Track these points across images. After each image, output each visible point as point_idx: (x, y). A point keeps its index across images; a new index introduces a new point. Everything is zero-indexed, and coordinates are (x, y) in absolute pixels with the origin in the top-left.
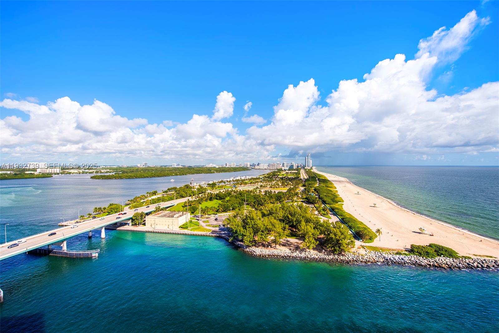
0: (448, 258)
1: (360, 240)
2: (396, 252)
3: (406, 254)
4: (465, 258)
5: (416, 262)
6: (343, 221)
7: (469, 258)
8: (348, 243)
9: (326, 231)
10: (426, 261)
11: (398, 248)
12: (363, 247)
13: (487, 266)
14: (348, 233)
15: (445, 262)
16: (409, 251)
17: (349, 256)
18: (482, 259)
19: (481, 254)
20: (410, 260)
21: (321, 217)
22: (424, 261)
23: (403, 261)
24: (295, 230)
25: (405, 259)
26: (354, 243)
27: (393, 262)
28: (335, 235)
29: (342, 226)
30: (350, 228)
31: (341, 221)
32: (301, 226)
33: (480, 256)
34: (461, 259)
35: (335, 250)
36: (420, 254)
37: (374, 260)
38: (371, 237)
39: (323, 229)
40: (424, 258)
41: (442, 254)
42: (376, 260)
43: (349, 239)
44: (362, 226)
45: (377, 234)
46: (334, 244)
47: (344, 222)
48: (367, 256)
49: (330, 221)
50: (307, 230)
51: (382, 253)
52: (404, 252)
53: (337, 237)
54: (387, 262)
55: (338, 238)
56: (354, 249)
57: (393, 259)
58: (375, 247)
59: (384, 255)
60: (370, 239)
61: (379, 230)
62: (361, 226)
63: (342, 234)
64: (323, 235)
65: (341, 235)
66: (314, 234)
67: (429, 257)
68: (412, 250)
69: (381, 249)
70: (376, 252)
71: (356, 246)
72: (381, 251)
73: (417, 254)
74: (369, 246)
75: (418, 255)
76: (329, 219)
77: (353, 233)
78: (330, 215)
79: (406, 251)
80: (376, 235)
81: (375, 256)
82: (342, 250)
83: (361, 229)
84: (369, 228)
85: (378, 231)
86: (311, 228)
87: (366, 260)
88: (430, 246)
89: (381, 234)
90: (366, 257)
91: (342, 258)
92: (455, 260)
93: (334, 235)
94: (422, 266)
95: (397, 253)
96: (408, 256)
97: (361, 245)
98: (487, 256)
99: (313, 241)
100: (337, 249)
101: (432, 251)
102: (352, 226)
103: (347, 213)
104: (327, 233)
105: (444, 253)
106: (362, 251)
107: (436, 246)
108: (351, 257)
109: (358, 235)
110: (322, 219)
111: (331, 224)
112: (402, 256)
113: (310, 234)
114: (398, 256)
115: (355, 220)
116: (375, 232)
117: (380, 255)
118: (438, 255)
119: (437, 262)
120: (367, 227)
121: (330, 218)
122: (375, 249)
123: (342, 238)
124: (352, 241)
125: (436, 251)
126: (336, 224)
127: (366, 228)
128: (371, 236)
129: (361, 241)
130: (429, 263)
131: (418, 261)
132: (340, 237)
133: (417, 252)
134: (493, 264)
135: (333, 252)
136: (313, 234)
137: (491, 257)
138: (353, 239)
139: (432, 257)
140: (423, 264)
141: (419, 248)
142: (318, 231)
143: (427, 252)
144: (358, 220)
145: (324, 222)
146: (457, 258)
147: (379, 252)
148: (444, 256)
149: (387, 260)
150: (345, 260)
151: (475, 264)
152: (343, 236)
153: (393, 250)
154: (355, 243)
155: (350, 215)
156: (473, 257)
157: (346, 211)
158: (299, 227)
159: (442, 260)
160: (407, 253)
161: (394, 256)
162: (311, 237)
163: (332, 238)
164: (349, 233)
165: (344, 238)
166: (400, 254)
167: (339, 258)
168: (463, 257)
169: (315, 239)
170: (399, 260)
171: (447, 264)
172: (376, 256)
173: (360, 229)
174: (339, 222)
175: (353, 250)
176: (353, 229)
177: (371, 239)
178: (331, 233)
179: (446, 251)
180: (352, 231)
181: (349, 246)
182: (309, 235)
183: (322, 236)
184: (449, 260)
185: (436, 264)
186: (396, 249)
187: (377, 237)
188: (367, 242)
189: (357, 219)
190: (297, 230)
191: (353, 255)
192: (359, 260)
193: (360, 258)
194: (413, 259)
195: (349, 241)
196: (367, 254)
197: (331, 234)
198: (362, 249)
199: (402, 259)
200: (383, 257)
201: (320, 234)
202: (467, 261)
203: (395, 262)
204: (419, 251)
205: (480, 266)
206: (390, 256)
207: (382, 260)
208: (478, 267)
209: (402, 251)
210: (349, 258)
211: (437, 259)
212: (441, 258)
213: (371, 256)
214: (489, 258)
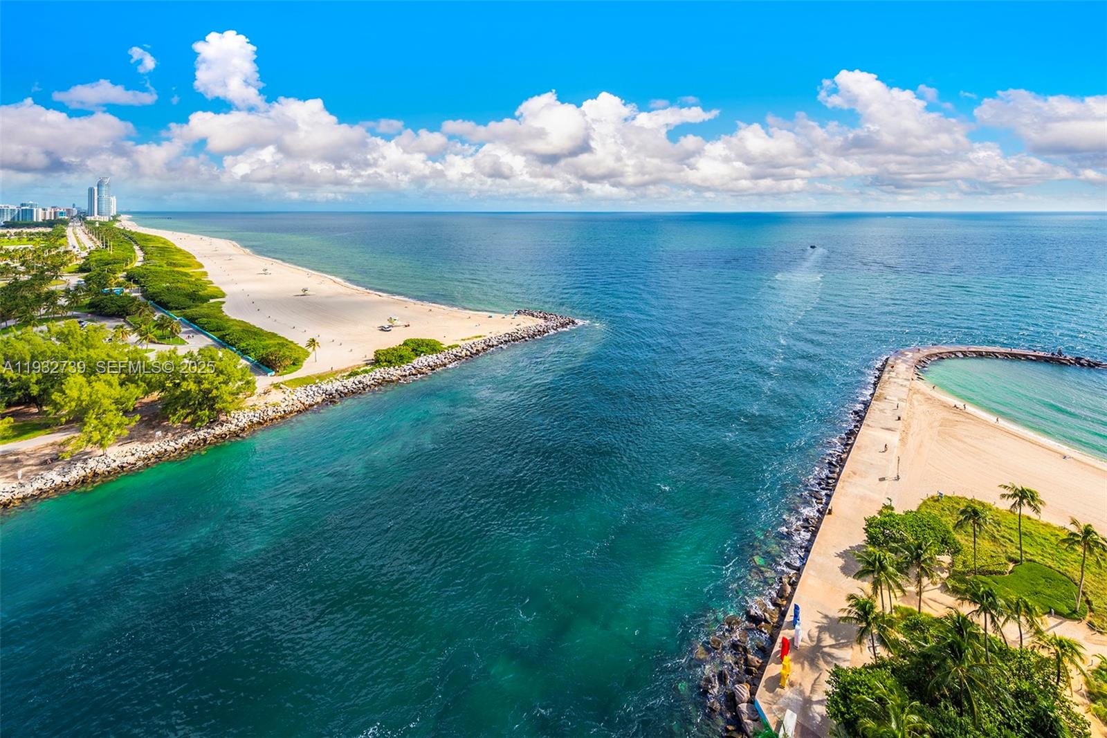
0: (430, 356)
1: (269, 374)
2: (348, 373)
3: (366, 372)
4: (452, 347)
5: (384, 378)
6: (225, 341)
7: (457, 346)
8: (239, 388)
9: (166, 379)
10: (399, 372)
11: (352, 365)
12: (277, 386)
13: (476, 350)
14: (235, 367)
15: (426, 363)
16: (372, 364)
17: (241, 417)
18: (471, 342)
19: (470, 337)
20: (373, 379)
21: (151, 346)
22: (394, 372)
23: (361, 385)
24: (36, 410)
25: (364, 380)
26: (254, 383)
27: (343, 395)
28: (199, 381)
29: (220, 354)
30: (244, 352)
31: (218, 342)
32: (67, 391)
34: (446, 351)
35: (199, 419)
36: (391, 364)
37: (304, 404)
38: (296, 359)
39: (155, 378)
40: (397, 367)
41: (422, 352)
42: (306, 403)
43: (240, 380)
44: (276, 342)
45: (310, 350)
46: (194, 404)
47: (227, 343)
48: (287, 403)
49: (182, 351)
50: (94, 397)
51: (319, 385)
52: (362, 369)
53: (202, 386)
54: (331, 399)
55: (206, 385)
56: (254, 398)
57: (342, 388)
58: (304, 378)
59: (324, 387)
60: (294, 364)
61: (314, 341)
62: (272, 342)
63: (221, 372)
64: (156, 393)
65: (218, 375)
66: (123, 400)
67: (403, 363)
68: (378, 360)
69: (318, 377)
70: (309, 387)
71: (259, 390)
72: (317, 381)
73: (385, 364)
74: (291, 380)
75: (387, 366)
76: (179, 347)
77: (252, 362)
78: (183, 337)
79: (367, 364)
80: (307, 352)
81: (304, 396)
82: (220, 411)
83: (272, 349)
84: (292, 342)
85: (312, 342)
86: (111, 385)
87: (285, 411)
88: (405, 344)
89: (317, 347)
90: (283, 405)
91: (218, 430)
92: (439, 356)
93: (195, 382)
94: (392, 381)
95: (350, 375)
96: (370, 374)
97: (271, 385)
98: (476, 337)
99: (120, 418)
100: (205, 414)
101: (406, 352)
102: (249, 348)
103: (235, 320)
104: (171, 385)
105: (424, 349)
106: (276, 396)
107: (413, 341)
108: (244, 421)
109: (266, 364)
110: (154, 352)
111: (185, 357)
112: (359, 378)
113: (106, 402)
114: (352, 379)
115: (256, 334)
116: (304, 347)
117: (316, 389)
118: (417, 355)
119: (415, 368)
120: (287, 340)
121: (183, 342)
122: (305, 382)
123: (220, 383)
124: (248, 383)
125: (413, 350)
126: (199, 354)
127: (284, 344)
128: (296, 356)
129: (273, 373)
130: (404, 373)
131: (386, 376)
132: (212, 383)
133: (386, 361)
134: (483, 345)
135: (192, 425)
136: (117, 402)
137: (480, 337)
138: (250, 376)
139: (408, 362)
140: (394, 378)
141: (388, 353)
142: (138, 386)
143: (401, 356)
144: (266, 330)
145: (161, 357)
146: (441, 352)
147: (315, 383)
148: (426, 355)
149: (331, 394)
150: (227, 433)
151: (463, 353)
152: (221, 378)
153: (344, 371)
154: (256, 385)
155: (242, 325)
156: (461, 343)
157: (233, 317)
158: (56, 396)
159: (422, 361)
160: (368, 368)
161: (345, 381)
162: (111, 411)
163: (188, 392)
164: (239, 367)
165: (226, 383)
166: (357, 374)
167: (209, 433)
168: (449, 347)
169: (126, 413)
170: (354, 386)
171: (429, 366)
172: (307, 396)
173: (269, 350)
174: (212, 348)
175: (250, 402)
176: (253, 354)
177: (296, 363)
178: (184, 379)
179: (427, 345)
180: (248, 360)
181: (241, 396)
182: (99, 408)
183: (155, 395)
184: (431, 359)
185: (414, 372)
186: (349, 368)
187: (311, 356)
188: (286, 374)
189: (262, 330)
190: (45, 408)
191: (251, 414)
192: (265, 418)
193: (270, 413)
194: (378, 376)
195: (240, 383)
196: (287, 398)
197: (184, 384)
198: (274, 391)
199: (360, 382)
200: (321, 392)
201: (146, 393)
202: (454, 351)
203: (346, 394)
204: (388, 357)
205: (469, 353)
206: (337, 385)
207: (319, 400)
208: (466, 356)
209: (359, 368)
210: (240, 424)
211: (415, 362)
212: (421, 358)
213: (295, 398)
214: (479, 339)
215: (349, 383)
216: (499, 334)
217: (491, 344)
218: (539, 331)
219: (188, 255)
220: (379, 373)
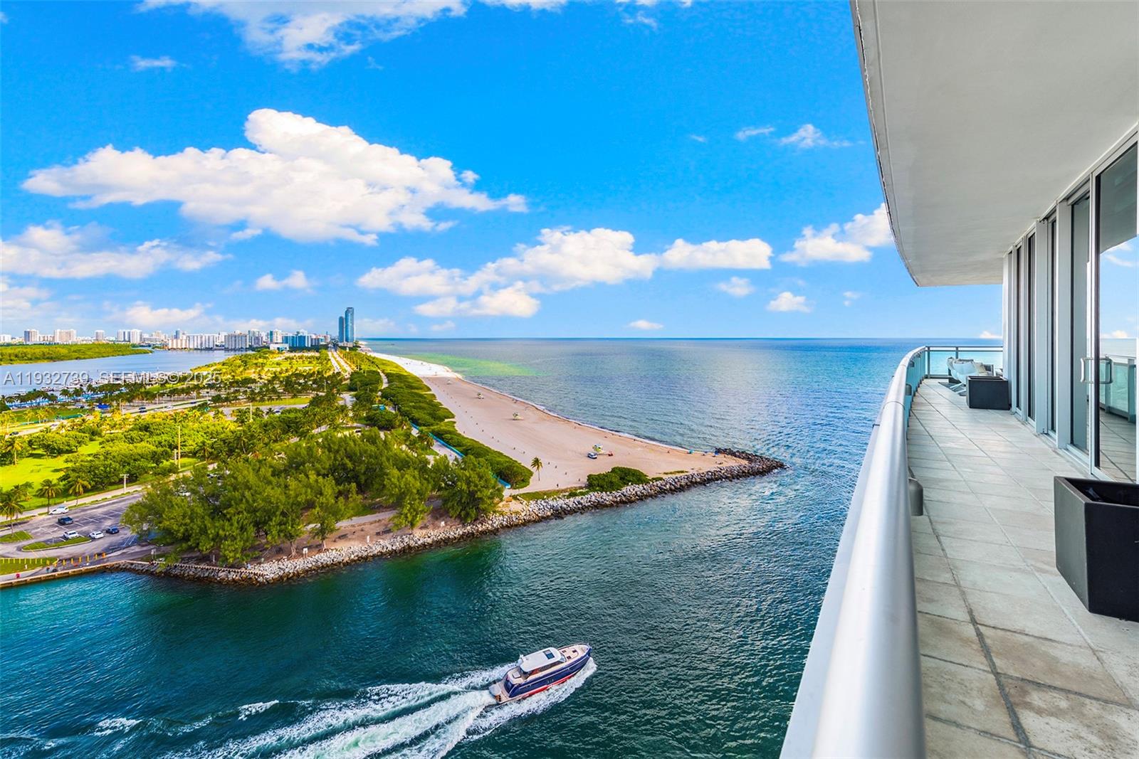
0: (637, 486)
1: (507, 486)
2: (567, 494)
3: (583, 494)
4: (655, 480)
5: (598, 501)
7: (661, 479)
11: (569, 487)
13: (681, 485)
15: (634, 492)
16: (586, 487)
17: (495, 520)
18: (674, 476)
19: (673, 471)
20: (590, 501)
22: (607, 497)
23: (581, 506)
25: (582, 501)
27: (567, 512)
33: (671, 473)
34: (651, 483)
35: (468, 515)
36: (602, 489)
37: (537, 515)
40: (608, 493)
41: (627, 481)
42: (539, 515)
48: (525, 513)
51: (547, 501)
52: (579, 491)
54: (559, 514)
57: (565, 506)
58: (534, 493)
59: (551, 503)
60: (522, 480)
61: (537, 461)
67: (613, 490)
68: (591, 485)
69: (545, 494)
70: (539, 502)
71: (506, 498)
72: (544, 497)
73: (597, 488)
74: (525, 494)
75: (600, 490)
79: (582, 487)
81: (537, 509)
82: (483, 510)
83: (505, 465)
84: (516, 461)
85: (535, 463)
87: (524, 519)
88: (613, 471)
90: (523, 514)
92: (645, 487)
95: (569, 496)
96: (587, 496)
97: (511, 496)
98: (679, 472)
99: (421, 506)
101: (615, 479)
103: (468, 438)
105: (630, 478)
106: (515, 506)
108: (497, 523)
109: (503, 477)
112: (578, 498)
114: (572, 499)
117: (545, 504)
118: (625, 484)
119: (625, 496)
122: (534, 497)
125: (621, 478)
129: (509, 486)
130: (615, 499)
131: (600, 500)
133: (598, 486)
134: (686, 481)
135: (463, 521)
137: (682, 472)
139: (616, 490)
141: (599, 478)
143: (611, 482)
146: (647, 482)
147: (543, 499)
148: (632, 484)
149: (557, 510)
150: (485, 531)
151: (668, 486)
153: (565, 491)
156: (665, 477)
157: (465, 436)
159: (630, 490)
160: (584, 491)
161: (567, 501)
162: (416, 499)
166: (574, 495)
168: (653, 479)
170: (575, 506)
171: (637, 495)
172: (539, 509)
177: (524, 479)
179: (630, 474)
184: (639, 488)
186: (567, 489)
187: (534, 475)
188: (519, 488)
191: (501, 518)
192: (511, 523)
193: (514, 519)
194: (593, 498)
196: (524, 509)
198: (514, 501)
199: (579, 503)
200: (549, 507)
202: (659, 483)
203: (569, 511)
204: (601, 482)
205: (673, 487)
206: (560, 503)
207: (549, 514)
208: (671, 489)
209: (577, 490)
210: (495, 525)
211: (624, 490)
212: (628, 487)
213: (531, 510)
214: (681, 474)
215: (571, 502)
216: (701, 472)
217: (694, 480)
218: (743, 472)
219: (417, 380)
220: (594, 496)
